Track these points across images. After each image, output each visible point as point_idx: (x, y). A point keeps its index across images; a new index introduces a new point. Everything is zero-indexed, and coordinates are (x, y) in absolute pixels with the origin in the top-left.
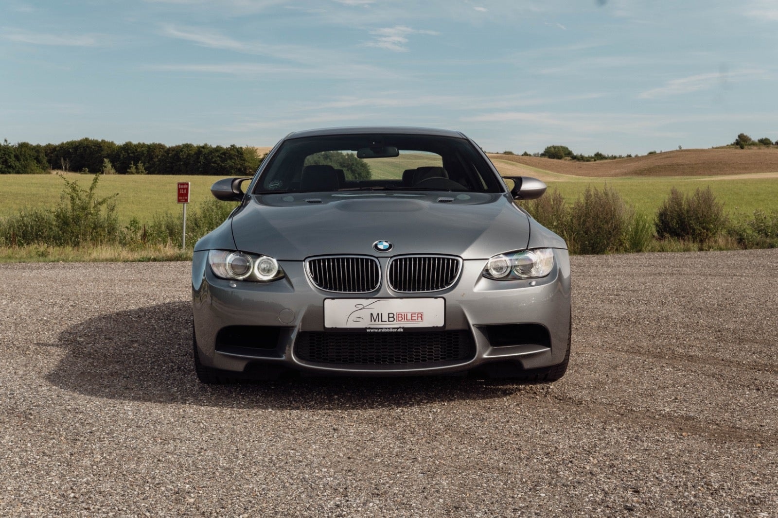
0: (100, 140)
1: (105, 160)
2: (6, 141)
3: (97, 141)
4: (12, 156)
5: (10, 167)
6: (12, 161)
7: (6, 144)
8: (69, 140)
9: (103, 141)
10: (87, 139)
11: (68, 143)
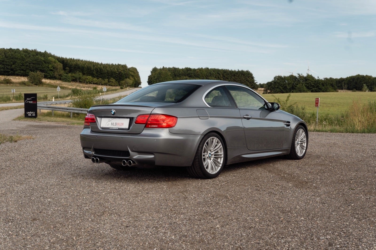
0: (365, 75)
1: (364, 85)
2: (318, 77)
3: (363, 75)
4: (321, 84)
5: (320, 89)
6: (321, 86)
7: (318, 79)
8: (351, 76)
9: (367, 76)
10: (359, 75)
11: (350, 77)
